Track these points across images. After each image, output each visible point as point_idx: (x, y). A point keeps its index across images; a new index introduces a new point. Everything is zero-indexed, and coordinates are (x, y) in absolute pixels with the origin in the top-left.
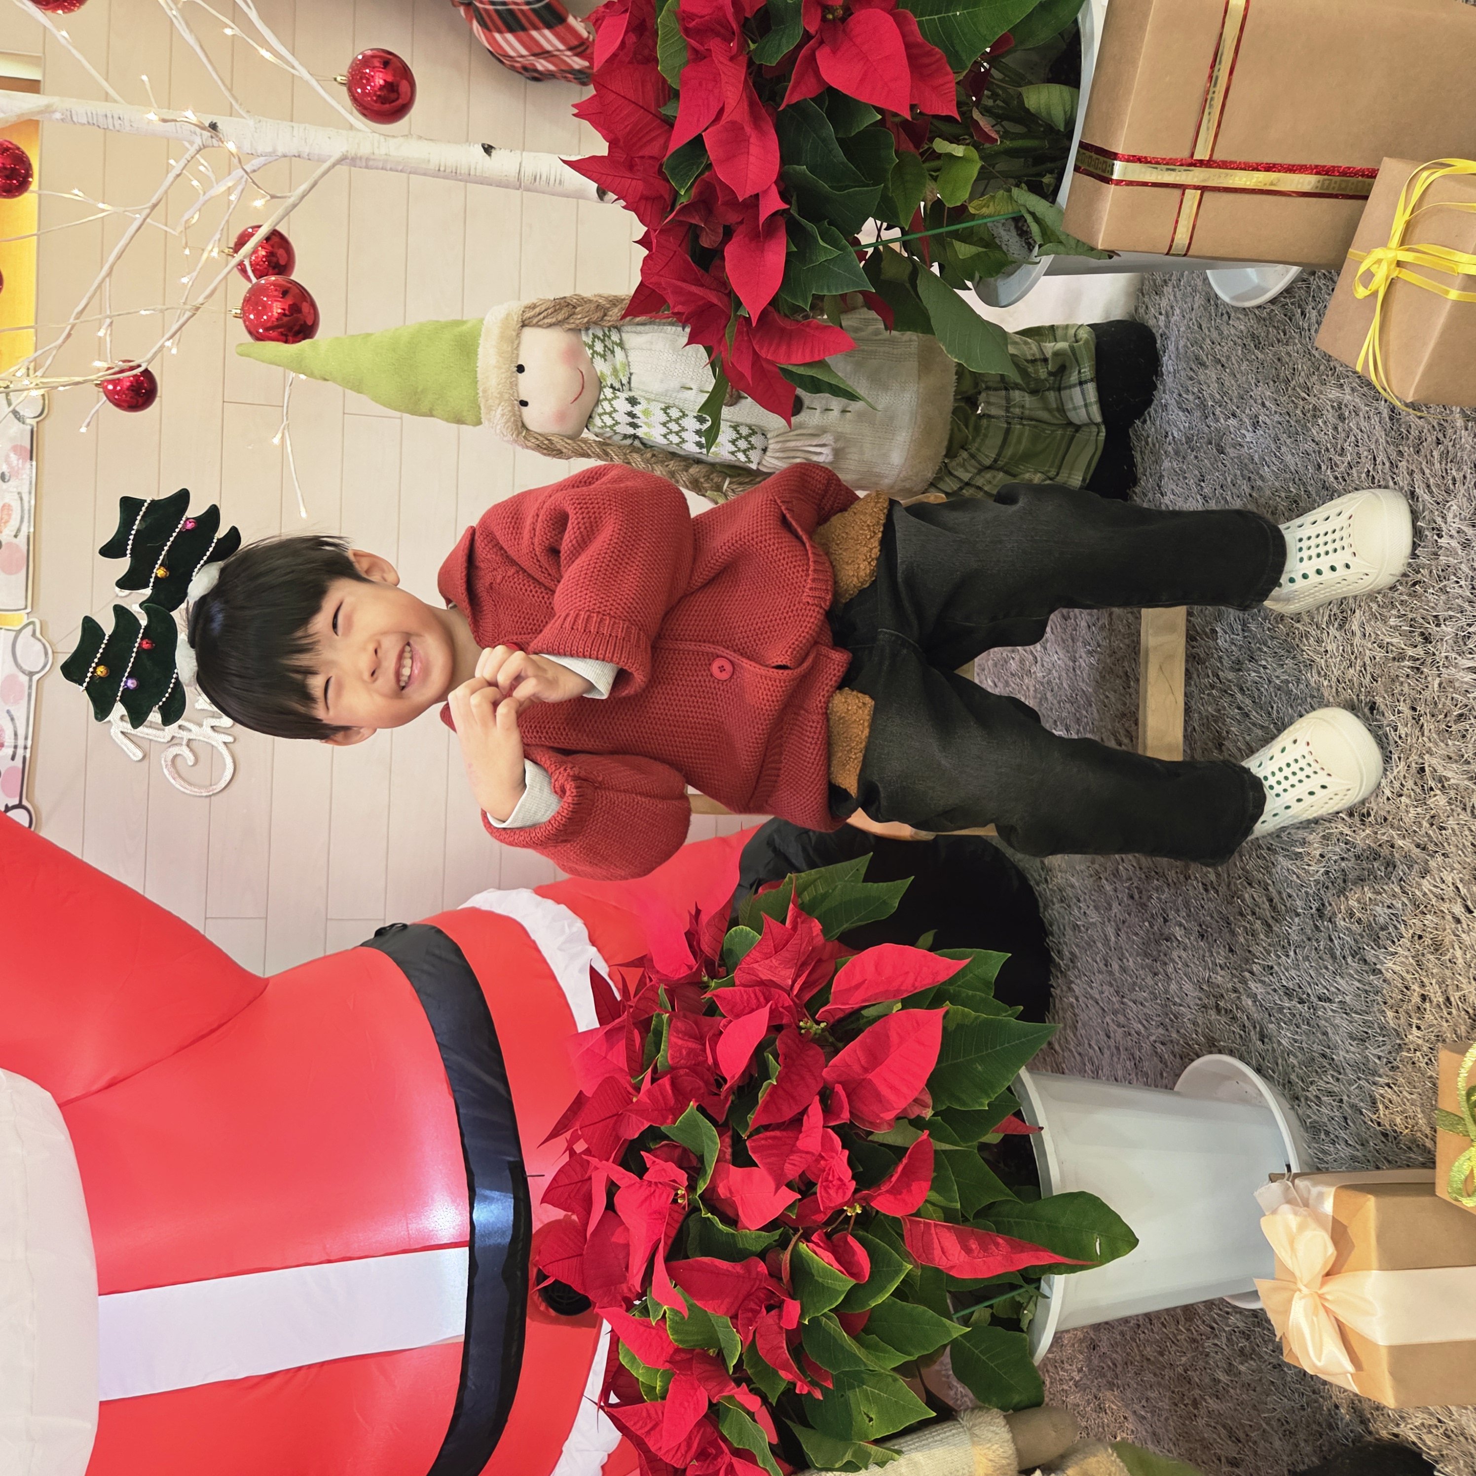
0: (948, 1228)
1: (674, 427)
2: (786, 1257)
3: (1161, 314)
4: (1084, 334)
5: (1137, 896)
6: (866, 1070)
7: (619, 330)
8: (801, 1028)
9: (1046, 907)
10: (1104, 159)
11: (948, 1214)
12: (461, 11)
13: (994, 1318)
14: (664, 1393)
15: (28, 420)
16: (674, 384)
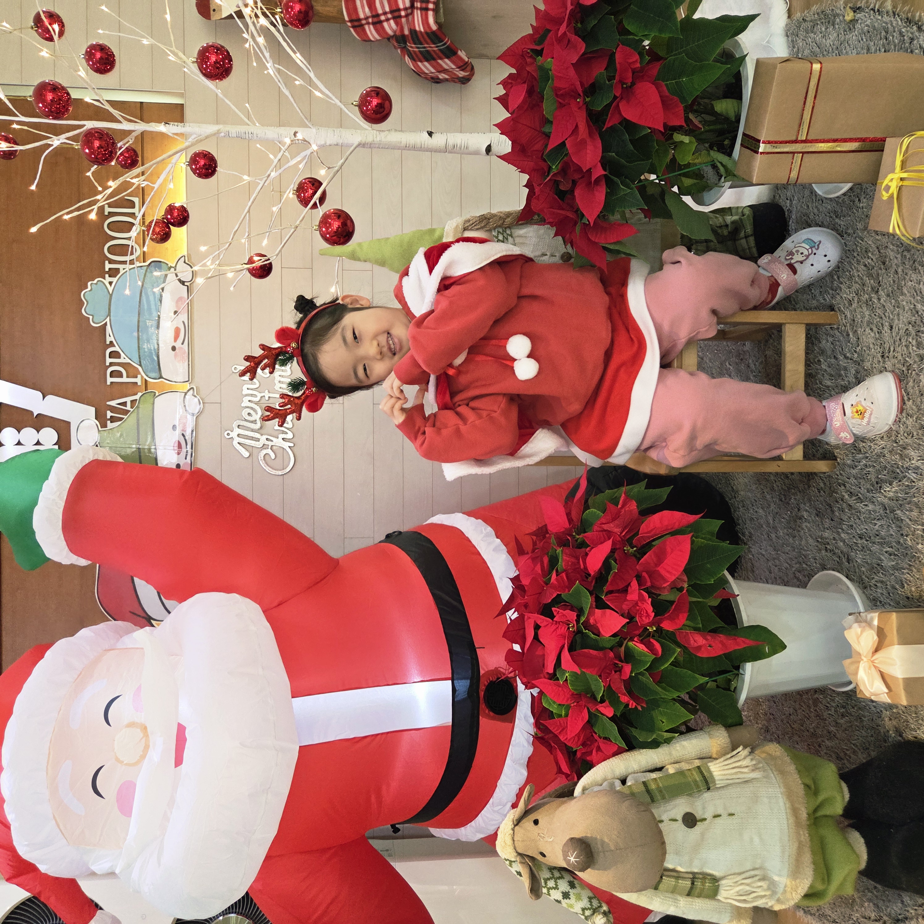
0: (696, 633)
2: (622, 650)
4: (748, 212)
5: (783, 499)
6: (657, 565)
7: (511, 228)
8: (625, 550)
9: (735, 511)
10: (754, 142)
11: (696, 629)
12: (399, 51)
13: (718, 687)
14: (567, 715)
15: (186, 284)
16: (538, 253)
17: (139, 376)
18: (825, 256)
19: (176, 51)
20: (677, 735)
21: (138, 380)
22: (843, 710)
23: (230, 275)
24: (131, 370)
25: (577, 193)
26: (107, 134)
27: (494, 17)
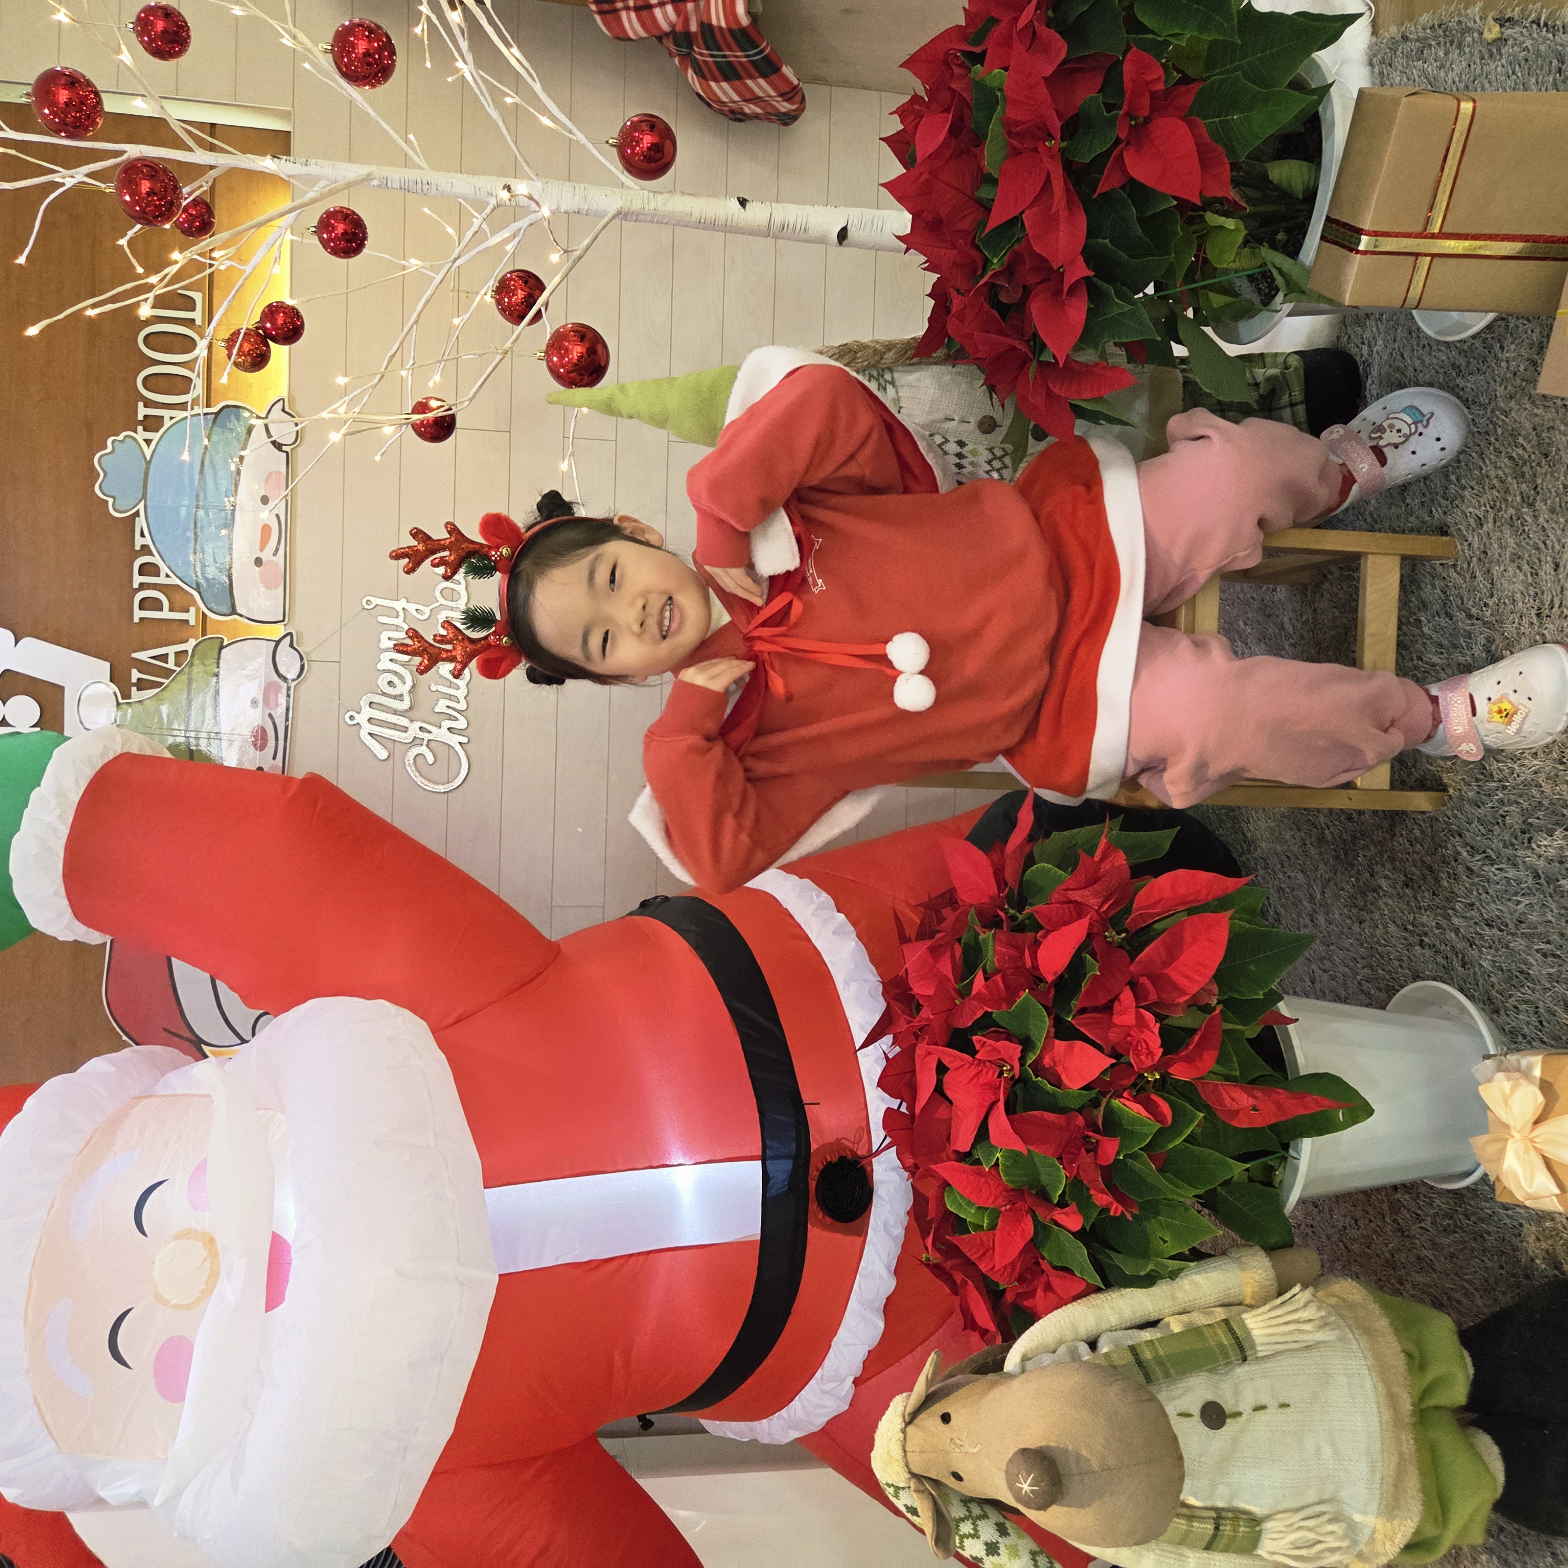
0: (1232, 1085)
2: (1100, 1113)
3: (1363, 343)
4: (1294, 362)
6: (1166, 964)
7: (893, 370)
8: (1106, 937)
10: (1349, 233)
11: (1227, 1078)
12: (676, 60)
13: (1251, 1180)
14: (993, 1227)
15: (284, 448)
16: (939, 416)
17: (192, 609)
18: (1438, 439)
19: (294, 30)
20: (1192, 1264)
21: (191, 616)
22: (1446, 1222)
23: (388, 430)
24: (177, 598)
25: (1035, 308)
26: (166, 170)
27: (846, 12)
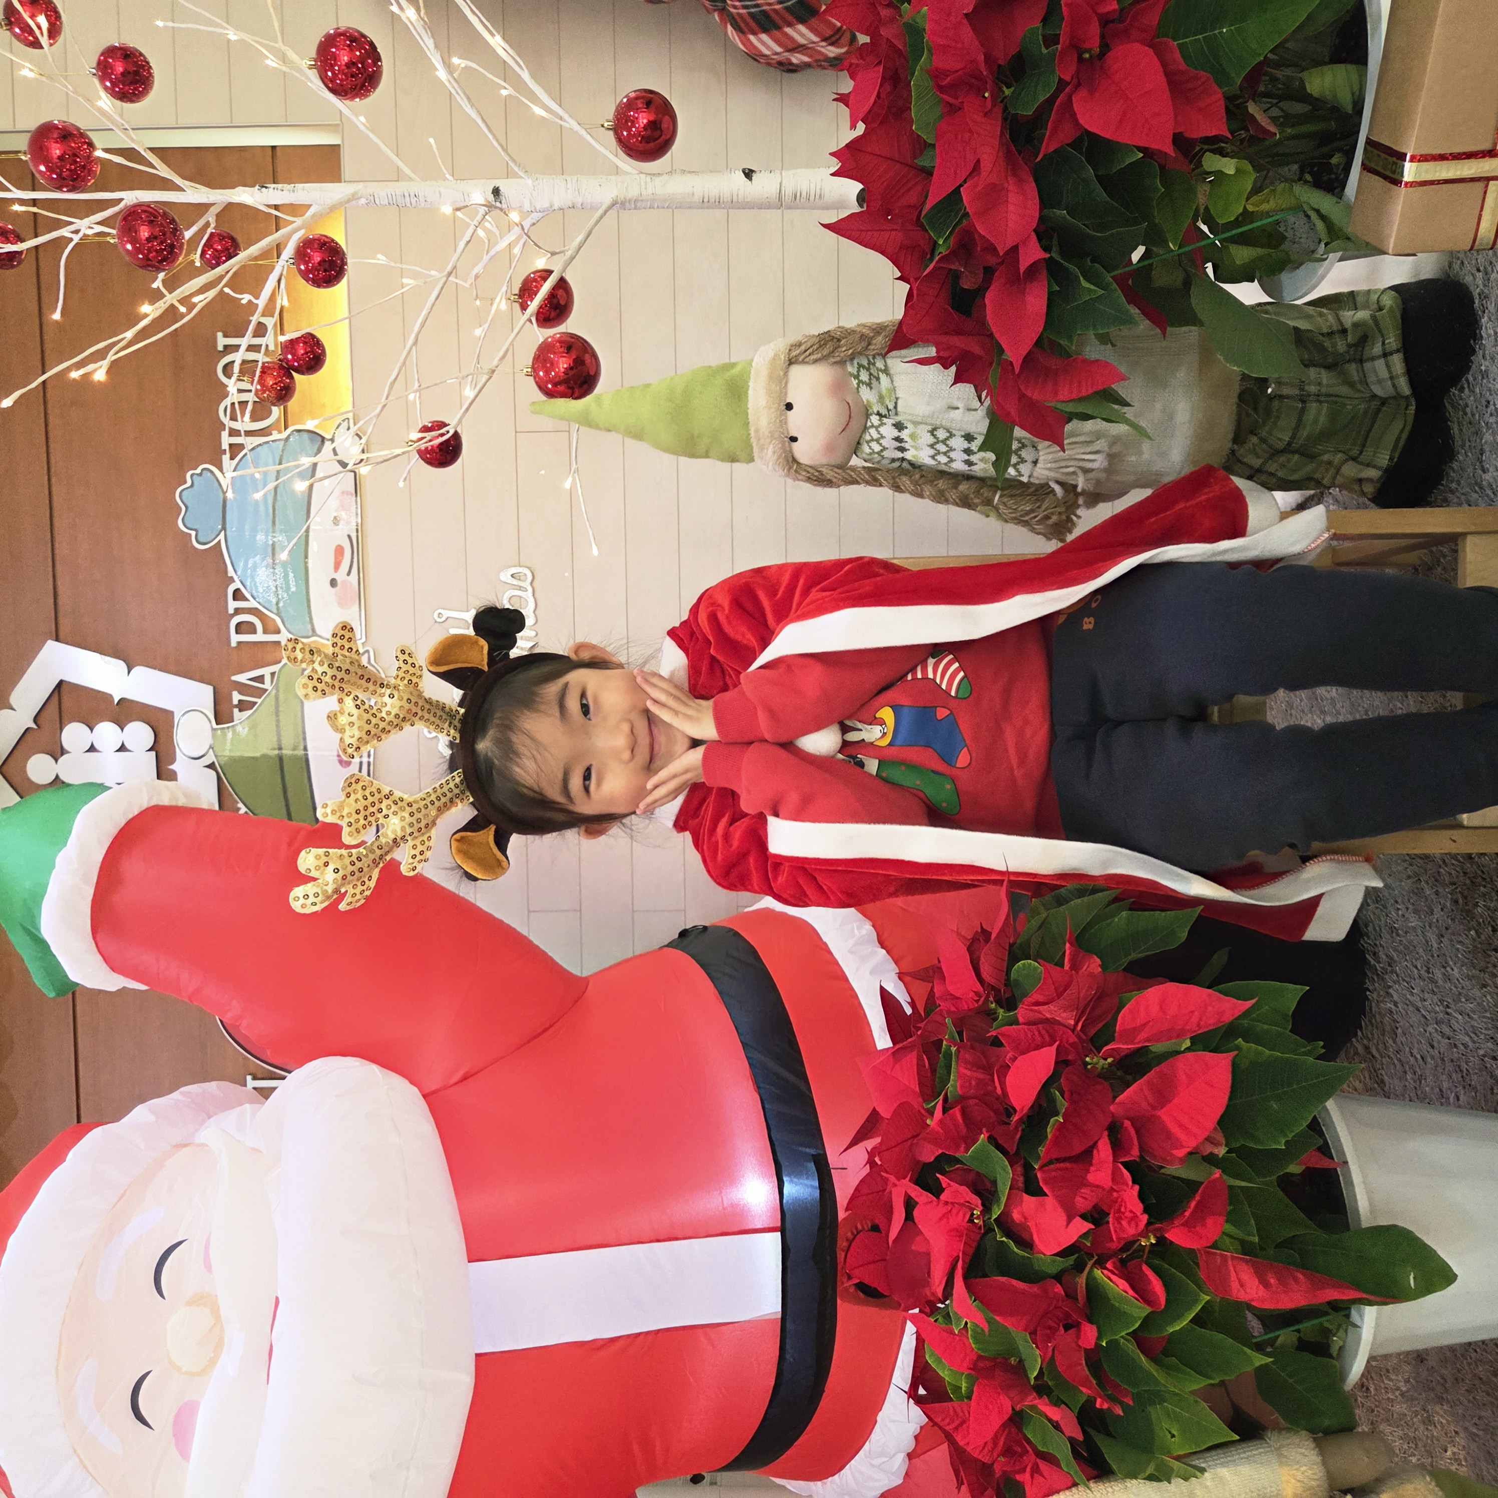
0: (1247, 1262)
1: (942, 448)
3: (1478, 270)
4: (1389, 300)
5: (1461, 901)
6: (1154, 1108)
7: (884, 356)
8: (1087, 1064)
10: (1392, 160)
11: (1247, 1249)
16: (942, 406)
19: (283, 48)
25: (990, 298)
26: (165, 215)
